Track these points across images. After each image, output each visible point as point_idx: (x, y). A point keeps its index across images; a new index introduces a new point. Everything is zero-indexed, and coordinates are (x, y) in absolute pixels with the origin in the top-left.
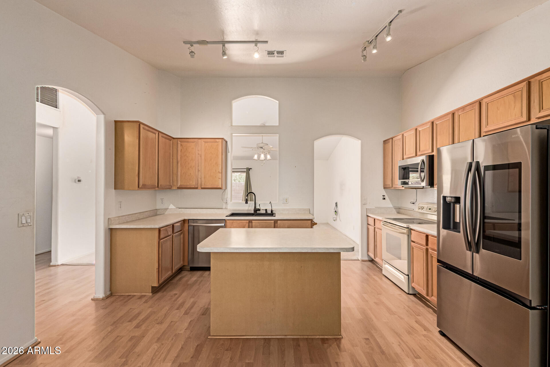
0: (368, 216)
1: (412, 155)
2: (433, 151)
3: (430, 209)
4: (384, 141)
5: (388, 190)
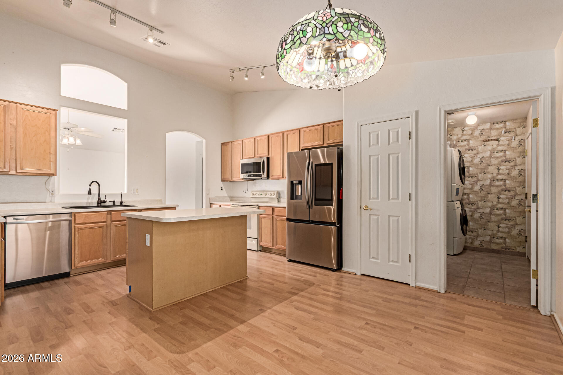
0: (211, 204)
1: (251, 157)
2: (268, 154)
3: (261, 194)
4: (222, 144)
5: (225, 183)
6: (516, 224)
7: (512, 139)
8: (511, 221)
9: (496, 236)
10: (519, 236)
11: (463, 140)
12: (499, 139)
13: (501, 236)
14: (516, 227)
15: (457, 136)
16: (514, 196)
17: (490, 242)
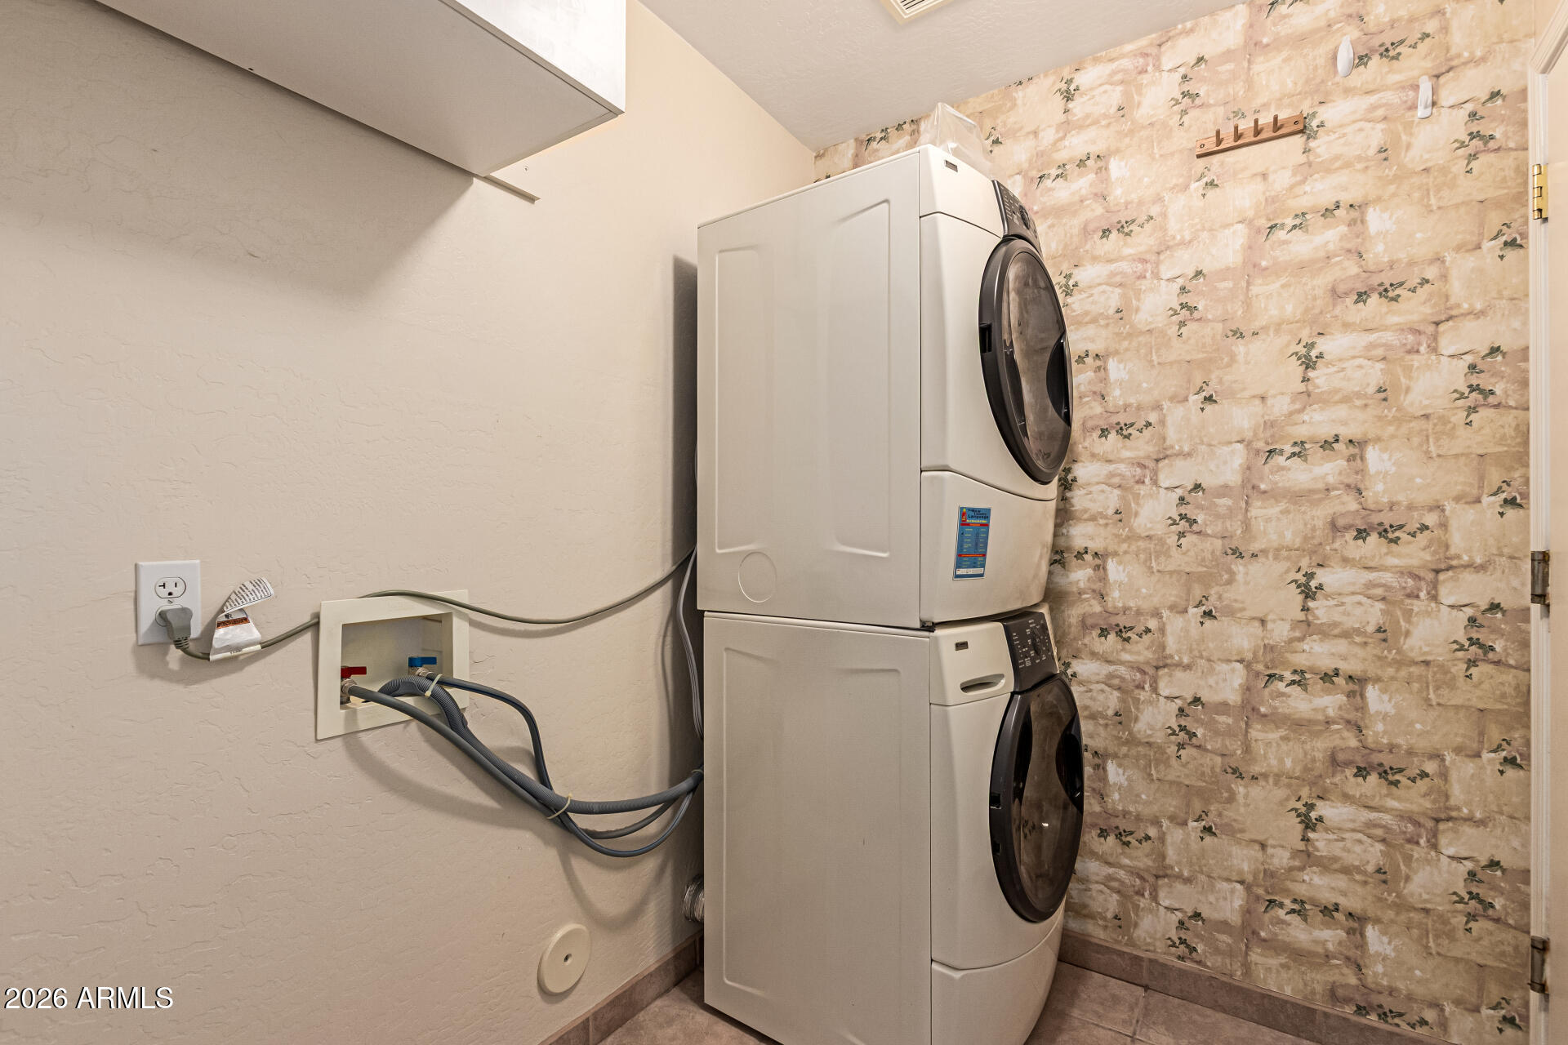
6: (1443, 817)
7: (1413, 107)
8: (1404, 781)
9: (1286, 892)
10: (1472, 917)
11: (1071, 160)
12: (1314, 114)
13: (1328, 897)
14: (1443, 841)
15: (1030, 142)
16: (1430, 576)
17: (1248, 932)
